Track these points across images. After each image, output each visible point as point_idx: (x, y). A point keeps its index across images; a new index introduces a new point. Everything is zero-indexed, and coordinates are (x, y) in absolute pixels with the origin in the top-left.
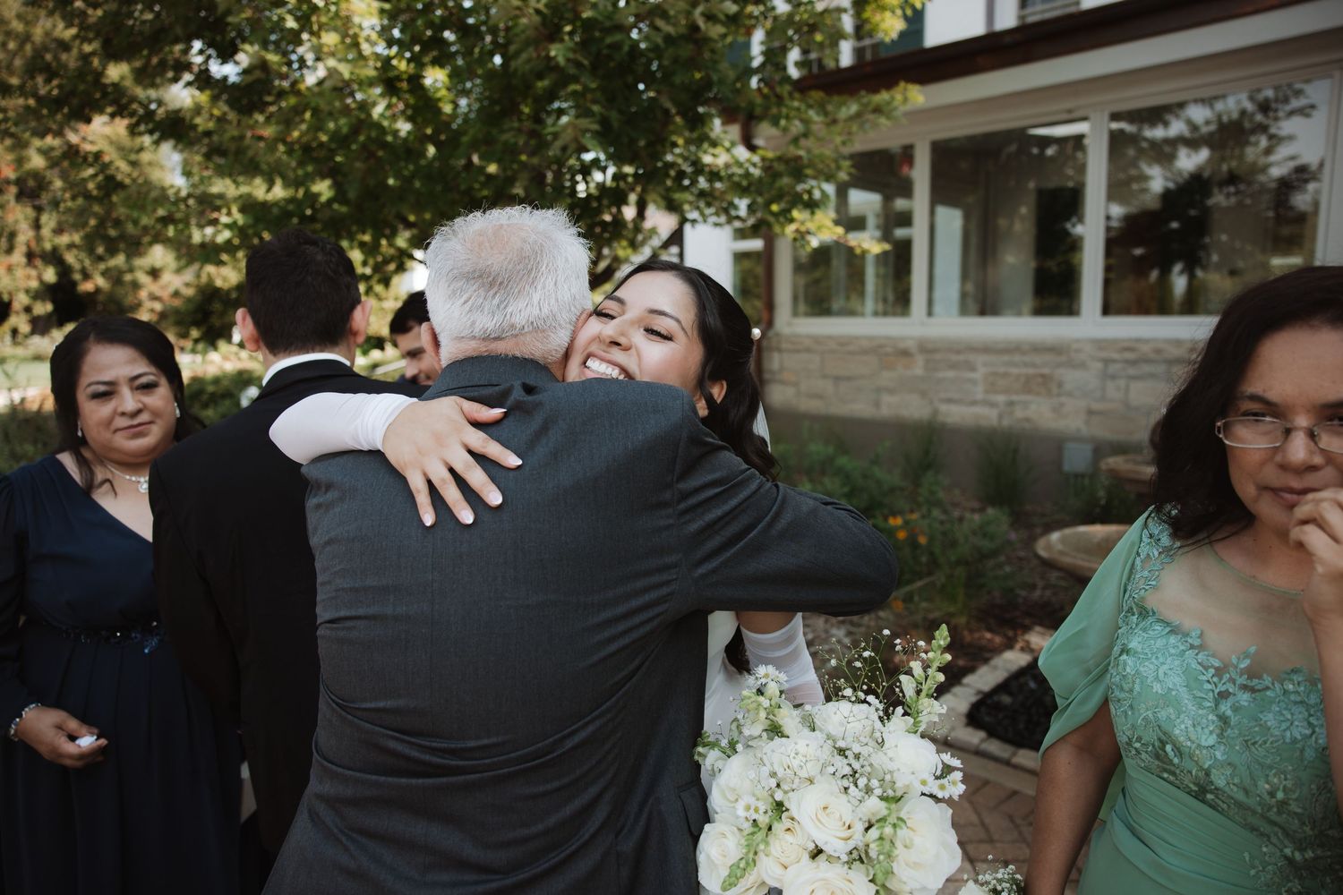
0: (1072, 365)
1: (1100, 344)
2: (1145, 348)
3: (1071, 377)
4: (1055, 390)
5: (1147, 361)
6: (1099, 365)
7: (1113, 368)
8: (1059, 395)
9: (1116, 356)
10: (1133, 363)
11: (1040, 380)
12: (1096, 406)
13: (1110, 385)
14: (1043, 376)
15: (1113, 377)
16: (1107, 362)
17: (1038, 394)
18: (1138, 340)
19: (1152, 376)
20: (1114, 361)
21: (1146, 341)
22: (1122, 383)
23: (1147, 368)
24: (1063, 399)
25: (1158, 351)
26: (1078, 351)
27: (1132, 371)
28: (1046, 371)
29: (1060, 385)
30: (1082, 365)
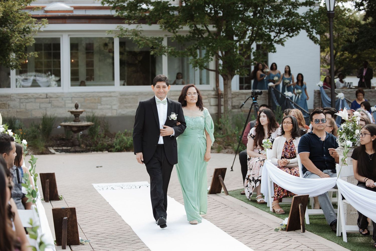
0: (11, 100)
1: (18, 94)
2: (30, 95)
3: (12, 104)
4: (7, 107)
5: (30, 98)
6: (19, 100)
7: (22, 101)
8: (8, 108)
9: (22, 97)
10: (27, 99)
11: (3, 105)
12: (18, 110)
13: (21, 104)
14: (4, 103)
15: (22, 103)
16: (20, 99)
17: (3, 108)
18: (27, 93)
19: (32, 102)
20: (22, 99)
21: (29, 93)
22: (24, 104)
23: (30, 100)
24: (10, 109)
25: (33, 96)
26: (13, 97)
27: (26, 101)
28: (5, 102)
29: (9, 106)
30: (14, 100)
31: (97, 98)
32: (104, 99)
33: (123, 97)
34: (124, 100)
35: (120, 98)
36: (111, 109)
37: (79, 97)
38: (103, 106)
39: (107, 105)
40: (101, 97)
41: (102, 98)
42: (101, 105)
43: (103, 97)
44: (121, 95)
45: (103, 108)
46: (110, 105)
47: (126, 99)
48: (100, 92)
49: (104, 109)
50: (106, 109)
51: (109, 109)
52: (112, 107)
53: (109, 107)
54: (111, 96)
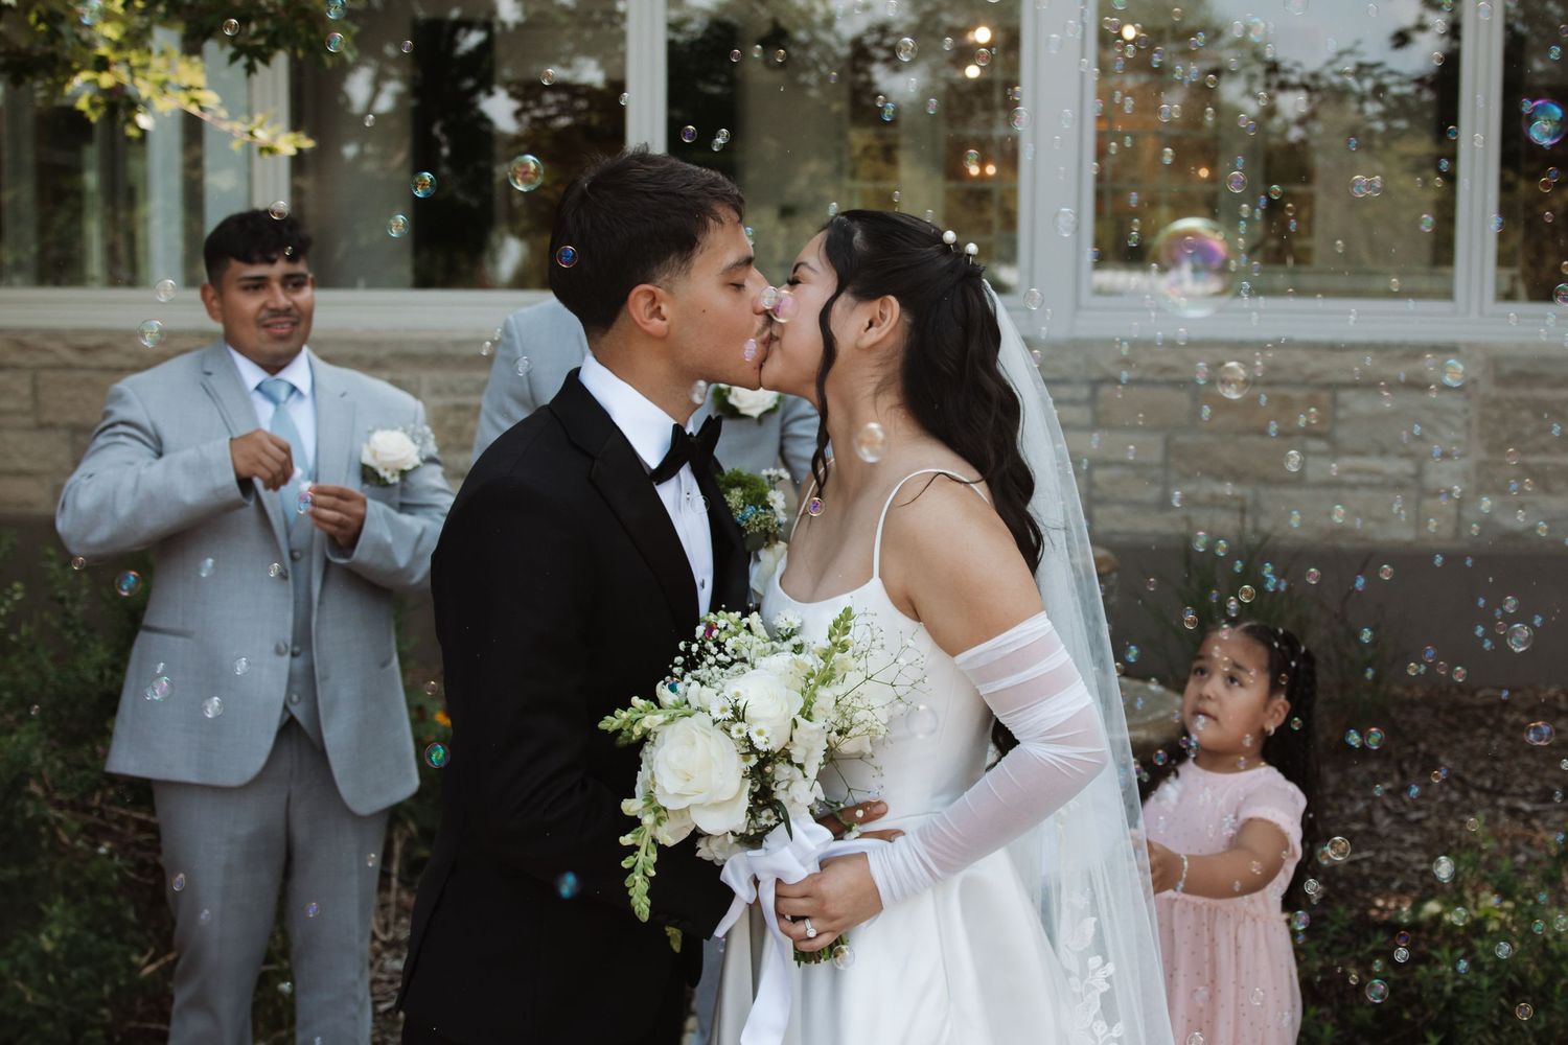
31: (1298, 394)
32: (1357, 403)
33: (1522, 392)
34: (1526, 415)
35: (1496, 403)
36: (1416, 487)
37: (1154, 383)
38: (1349, 461)
39: (1383, 452)
40: (1334, 387)
41: (1345, 396)
42: (1336, 450)
43: (1354, 385)
44: (1503, 381)
45: (1352, 478)
46: (1409, 455)
47: (1539, 408)
48: (1333, 348)
49: (1353, 487)
50: (1370, 486)
51: (1399, 486)
52: (1418, 475)
53: (1395, 467)
54: (1417, 385)
